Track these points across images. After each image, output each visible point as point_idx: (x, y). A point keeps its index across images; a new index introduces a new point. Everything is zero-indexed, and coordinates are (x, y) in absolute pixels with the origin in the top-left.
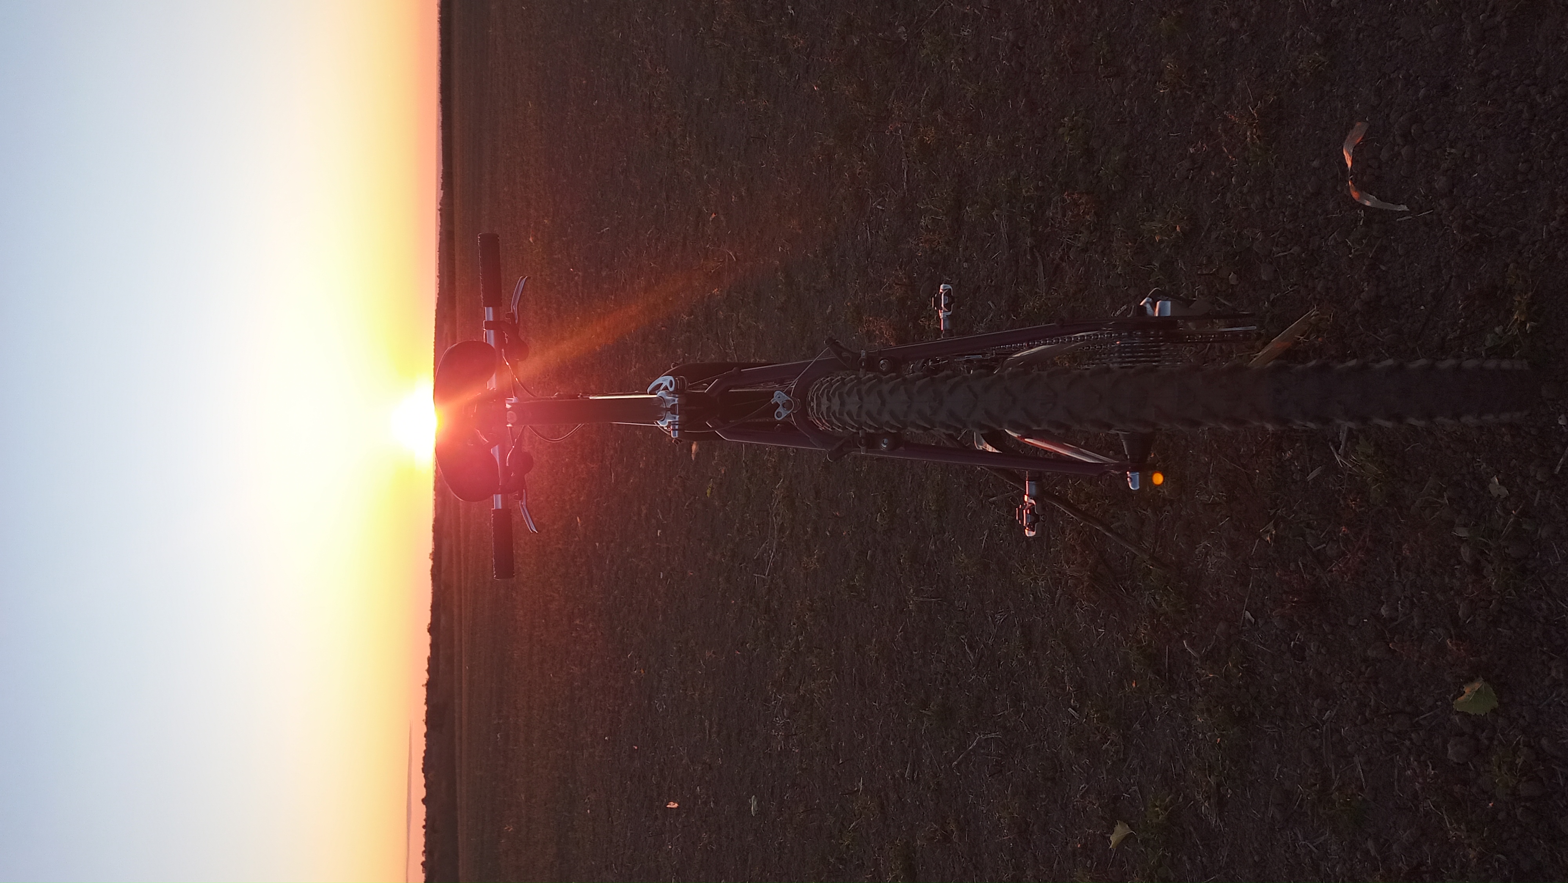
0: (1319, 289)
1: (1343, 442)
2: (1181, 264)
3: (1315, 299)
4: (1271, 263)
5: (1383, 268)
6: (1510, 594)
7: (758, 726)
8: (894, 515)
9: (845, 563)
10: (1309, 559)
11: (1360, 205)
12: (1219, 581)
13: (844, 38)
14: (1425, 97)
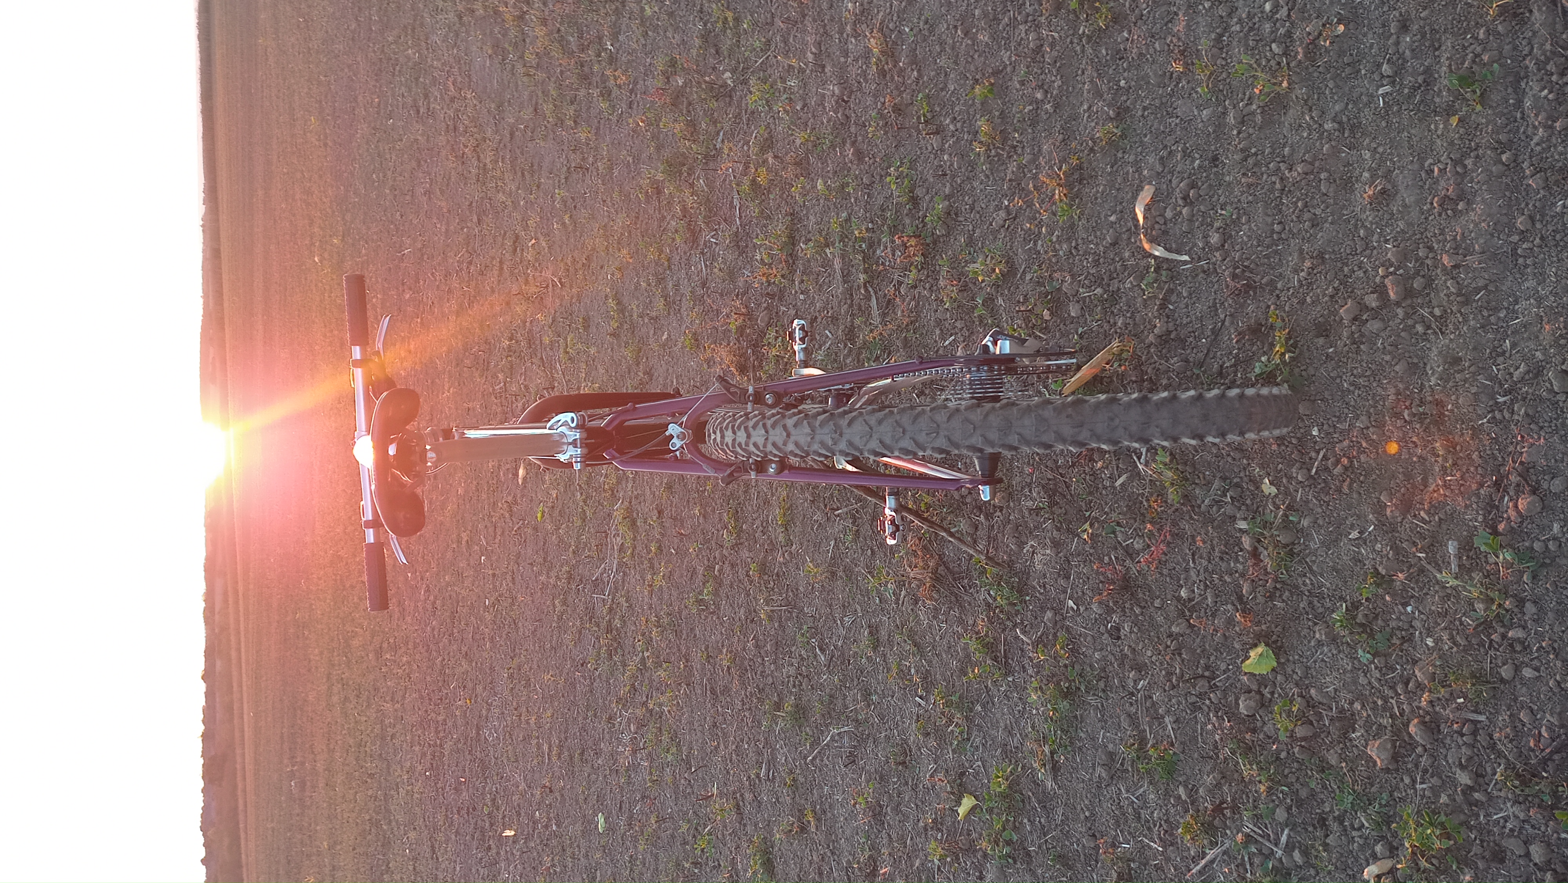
0: (1119, 324)
1: (1144, 453)
2: (1001, 301)
3: (1116, 333)
4: (1078, 302)
5: (1171, 307)
6: (1282, 574)
7: (602, 744)
8: (741, 530)
9: (691, 578)
10: (1121, 551)
11: (1151, 255)
12: (1045, 575)
13: (668, 78)
14: (1200, 167)
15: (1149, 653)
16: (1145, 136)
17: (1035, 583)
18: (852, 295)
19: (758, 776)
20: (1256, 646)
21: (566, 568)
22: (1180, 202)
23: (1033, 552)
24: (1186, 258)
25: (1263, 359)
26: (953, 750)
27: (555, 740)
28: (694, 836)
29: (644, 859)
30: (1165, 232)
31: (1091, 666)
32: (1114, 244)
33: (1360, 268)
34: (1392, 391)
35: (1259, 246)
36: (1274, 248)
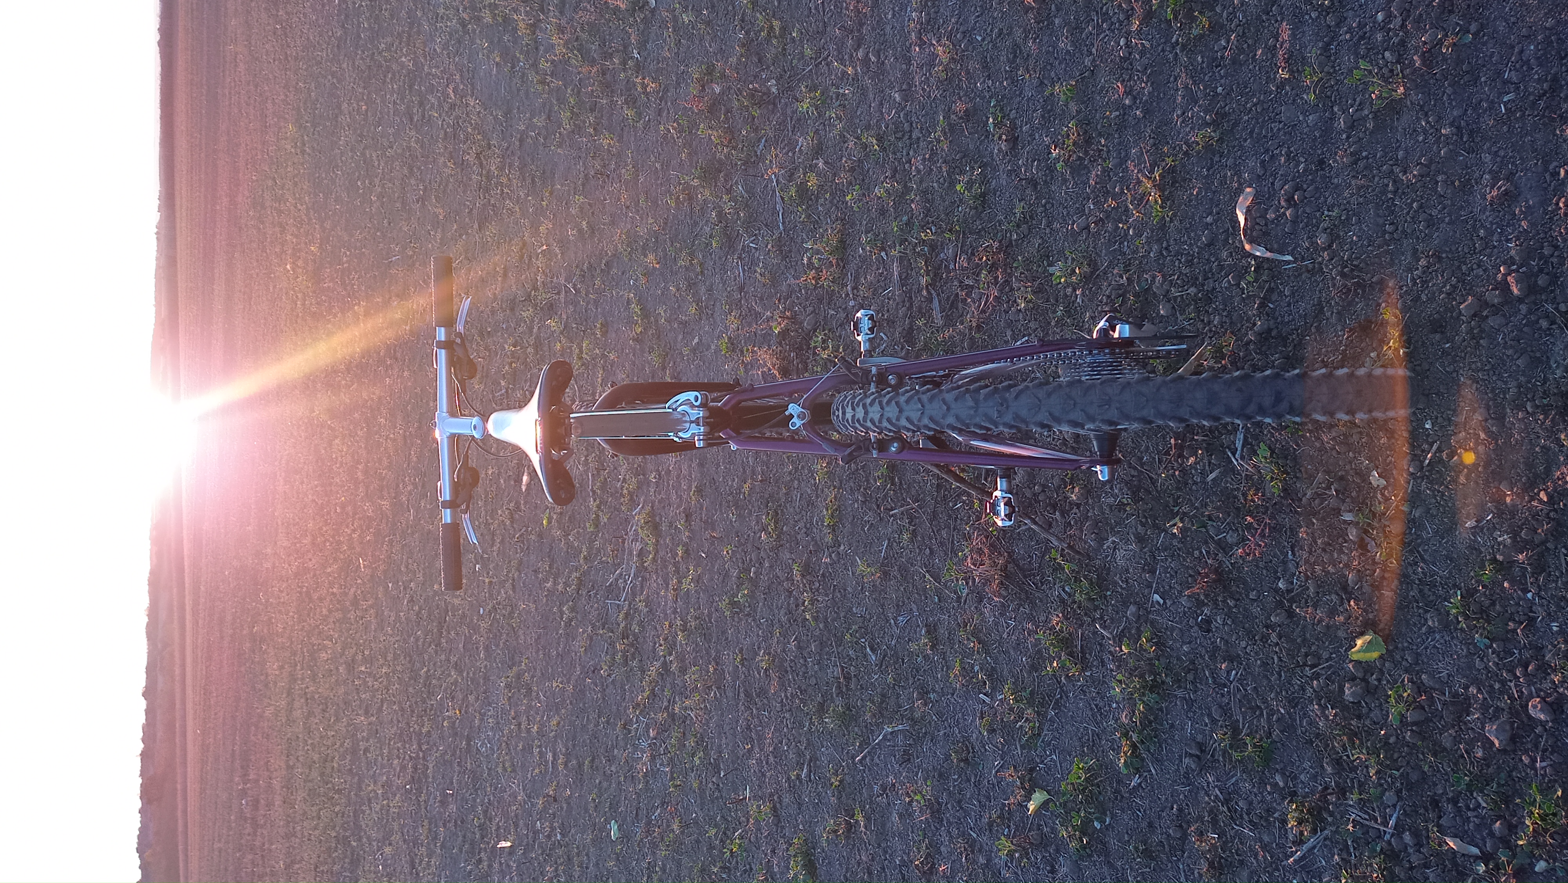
1: (1239, 449)
4: (1169, 301)
5: (1272, 306)
7: (616, 751)
8: (782, 532)
9: (723, 582)
10: (1212, 546)
11: (1250, 255)
12: (1127, 571)
13: (703, 87)
14: (1305, 170)
15: (1243, 644)
16: (1245, 140)
17: (1117, 578)
18: (911, 298)
19: (798, 777)
20: (1362, 634)
21: (575, 575)
22: (1283, 203)
23: (1115, 549)
24: (1289, 258)
25: (1372, 355)
26: (1021, 746)
27: (560, 747)
28: (721, 841)
29: (664, 865)
30: (1266, 234)
31: (1179, 659)
32: (1210, 244)
33: (1479, 266)
34: (1512, 384)
35: (1370, 245)
36: (1385, 247)
